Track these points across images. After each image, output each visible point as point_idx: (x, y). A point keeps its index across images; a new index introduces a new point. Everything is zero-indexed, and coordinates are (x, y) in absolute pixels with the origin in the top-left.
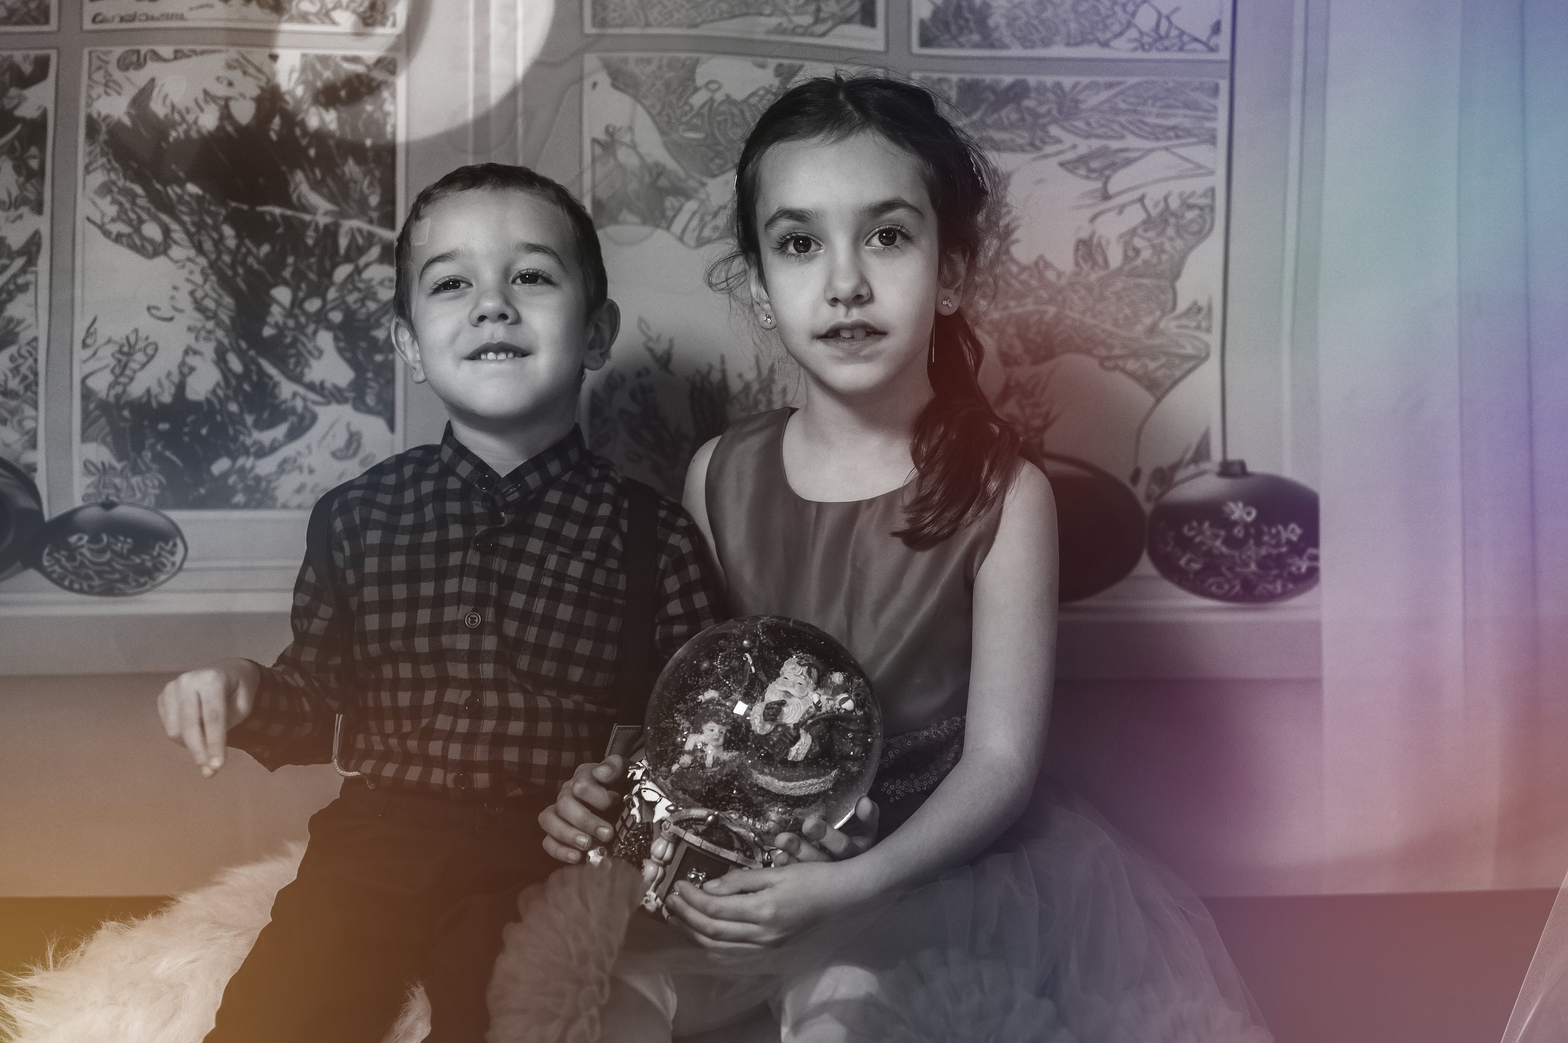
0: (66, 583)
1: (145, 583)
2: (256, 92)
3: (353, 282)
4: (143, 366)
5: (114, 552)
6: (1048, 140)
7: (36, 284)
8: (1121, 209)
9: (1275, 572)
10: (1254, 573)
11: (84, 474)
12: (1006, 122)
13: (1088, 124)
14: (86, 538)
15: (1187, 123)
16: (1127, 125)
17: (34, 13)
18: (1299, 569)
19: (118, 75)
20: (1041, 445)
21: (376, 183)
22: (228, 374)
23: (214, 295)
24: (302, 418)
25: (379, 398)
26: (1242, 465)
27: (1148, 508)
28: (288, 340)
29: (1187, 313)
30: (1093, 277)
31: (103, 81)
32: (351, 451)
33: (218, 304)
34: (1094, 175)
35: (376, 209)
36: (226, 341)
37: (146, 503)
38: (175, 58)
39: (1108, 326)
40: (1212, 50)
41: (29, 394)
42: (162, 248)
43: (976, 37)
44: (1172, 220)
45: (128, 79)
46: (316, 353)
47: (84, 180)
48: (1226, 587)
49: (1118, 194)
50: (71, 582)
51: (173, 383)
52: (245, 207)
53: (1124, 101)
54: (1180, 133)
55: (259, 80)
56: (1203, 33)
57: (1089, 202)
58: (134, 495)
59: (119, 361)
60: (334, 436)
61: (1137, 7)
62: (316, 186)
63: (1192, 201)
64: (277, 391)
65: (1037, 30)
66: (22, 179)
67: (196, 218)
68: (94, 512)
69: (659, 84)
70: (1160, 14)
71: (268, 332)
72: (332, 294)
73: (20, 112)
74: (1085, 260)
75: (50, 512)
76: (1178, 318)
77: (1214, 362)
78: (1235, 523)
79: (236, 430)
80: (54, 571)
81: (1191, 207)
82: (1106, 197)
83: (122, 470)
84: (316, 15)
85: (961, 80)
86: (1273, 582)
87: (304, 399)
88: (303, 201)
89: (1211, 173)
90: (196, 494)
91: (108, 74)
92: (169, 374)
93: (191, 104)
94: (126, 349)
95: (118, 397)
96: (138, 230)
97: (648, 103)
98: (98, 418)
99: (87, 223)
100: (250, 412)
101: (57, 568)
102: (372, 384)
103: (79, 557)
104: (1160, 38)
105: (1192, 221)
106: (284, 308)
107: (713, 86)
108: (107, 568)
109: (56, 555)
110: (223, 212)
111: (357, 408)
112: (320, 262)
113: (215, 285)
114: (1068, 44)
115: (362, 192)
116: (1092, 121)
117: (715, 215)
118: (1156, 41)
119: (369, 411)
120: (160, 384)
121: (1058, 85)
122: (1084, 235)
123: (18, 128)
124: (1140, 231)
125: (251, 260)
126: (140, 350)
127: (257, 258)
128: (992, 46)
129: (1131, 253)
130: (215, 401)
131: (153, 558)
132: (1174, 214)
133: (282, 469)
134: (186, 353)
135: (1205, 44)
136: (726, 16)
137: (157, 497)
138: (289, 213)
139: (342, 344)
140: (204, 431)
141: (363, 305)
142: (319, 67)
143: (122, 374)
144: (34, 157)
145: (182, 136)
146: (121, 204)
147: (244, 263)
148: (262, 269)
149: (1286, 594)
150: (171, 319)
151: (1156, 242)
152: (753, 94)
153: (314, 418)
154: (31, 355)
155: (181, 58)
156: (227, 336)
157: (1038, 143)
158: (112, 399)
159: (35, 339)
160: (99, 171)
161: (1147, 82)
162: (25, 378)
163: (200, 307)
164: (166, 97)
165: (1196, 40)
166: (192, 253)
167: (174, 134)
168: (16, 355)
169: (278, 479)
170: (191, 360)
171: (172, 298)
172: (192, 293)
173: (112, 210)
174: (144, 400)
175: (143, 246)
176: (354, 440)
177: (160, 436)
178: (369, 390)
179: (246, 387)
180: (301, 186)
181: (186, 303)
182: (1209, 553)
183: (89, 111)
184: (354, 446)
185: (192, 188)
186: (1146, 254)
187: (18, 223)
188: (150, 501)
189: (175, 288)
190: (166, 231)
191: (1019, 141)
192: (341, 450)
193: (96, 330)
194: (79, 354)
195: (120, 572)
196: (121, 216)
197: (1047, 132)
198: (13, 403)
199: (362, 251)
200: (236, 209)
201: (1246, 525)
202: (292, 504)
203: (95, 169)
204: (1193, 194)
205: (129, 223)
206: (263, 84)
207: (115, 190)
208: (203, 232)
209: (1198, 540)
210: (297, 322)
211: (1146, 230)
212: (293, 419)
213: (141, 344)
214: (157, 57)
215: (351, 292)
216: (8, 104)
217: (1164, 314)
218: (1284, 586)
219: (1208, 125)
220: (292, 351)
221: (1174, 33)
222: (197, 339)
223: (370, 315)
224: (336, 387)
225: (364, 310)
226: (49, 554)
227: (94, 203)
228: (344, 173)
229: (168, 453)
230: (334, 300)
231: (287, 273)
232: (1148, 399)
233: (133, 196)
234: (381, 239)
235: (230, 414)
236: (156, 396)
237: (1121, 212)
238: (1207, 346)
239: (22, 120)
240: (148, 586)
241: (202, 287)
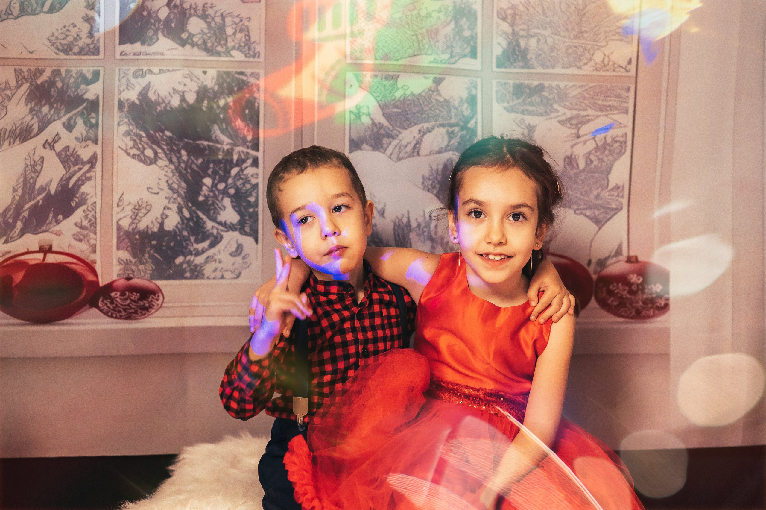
0: (110, 314)
1: (145, 314)
2: (196, 88)
3: (239, 176)
4: (145, 215)
5: (131, 300)
6: (552, 111)
7: (95, 178)
8: (585, 142)
9: (650, 306)
10: (641, 306)
11: (118, 265)
12: (534, 103)
13: (571, 104)
14: (119, 294)
15: (615, 104)
16: (590, 105)
17: (92, 50)
18: (661, 304)
19: (133, 80)
20: (548, 249)
21: (250, 130)
22: (184, 218)
23: (177, 182)
24: (216, 238)
25: (251, 229)
26: (636, 257)
27: (595, 277)
28: (210, 202)
29: (612, 189)
30: (572, 173)
31: (126, 83)
32: (238, 253)
33: (179, 186)
34: (573, 127)
35: (250, 142)
36: (182, 203)
37: (146, 277)
38: (160, 73)
39: (578, 195)
40: (627, 71)
41: (92, 228)
42: (154, 161)
43: (522, 64)
44: (608, 147)
45: (137, 82)
46: (223, 208)
47: (117, 129)
48: (629, 312)
49: (584, 136)
50: (112, 314)
51: (158, 222)
52: (191, 142)
53: (588, 94)
54: (612, 109)
55: (198, 83)
56: (624, 64)
57: (571, 139)
58: (140, 274)
59: (134, 213)
60: (231, 246)
61: (595, 51)
62: (223, 132)
63: (617, 139)
64: (205, 225)
65: (550, 61)
66: (88, 128)
67: (169, 147)
68: (122, 282)
69: (381, 87)
70: (605, 55)
71: (201, 198)
72: (230, 181)
73: (85, 97)
74: (569, 166)
75: (102, 282)
76: (609, 191)
77: (624, 211)
78: (633, 284)
79: (186, 244)
80: (104, 309)
81: (616, 142)
82: (579, 137)
83: (135, 262)
84: (224, 52)
85: (515, 83)
86: (649, 310)
87: (217, 229)
88: (217, 138)
89: (626, 126)
90: (168, 273)
91: (128, 80)
92: (157, 219)
93: (168, 95)
94: (137, 207)
95: (133, 229)
96: (143, 153)
97: (375, 95)
98: (124, 239)
99: (119, 149)
100: (193, 236)
101: (106, 308)
102: (247, 222)
103: (115, 303)
104: (605, 66)
105: (617, 148)
106: (208, 187)
107: (405, 88)
108: (128, 307)
109: (105, 301)
110: (182, 144)
111: (241, 233)
112: (225, 167)
113: (178, 178)
114: (563, 68)
115: (244, 134)
116: (573, 102)
117: (406, 146)
118: (602, 67)
119: (247, 234)
120: (152, 223)
121: (558, 86)
122: (568, 153)
123: (85, 104)
124: (593, 152)
125: (194, 166)
126: (144, 208)
127: (196, 165)
128: (529, 68)
129: (589, 162)
130: (177, 230)
131: (149, 302)
132: (609, 145)
133: (207, 261)
134: (164, 209)
135: (624, 69)
136: (411, 55)
137: (151, 275)
138: (211, 144)
139: (234, 204)
140: (172, 244)
141: (244, 186)
142: (225, 77)
143: (135, 219)
144: (94, 118)
145: (163, 109)
146: (135, 141)
147: (190, 168)
148: (199, 170)
149: (654, 316)
150: (158, 193)
151: (600, 157)
152: (423, 91)
153: (222, 238)
154: (93, 210)
155: (162, 73)
156: (183, 201)
157: (548, 112)
158: (131, 230)
159: (95, 202)
160: (125, 125)
161: (598, 85)
162: (90, 220)
163: (170, 188)
164: (156, 91)
165: (621, 67)
166: (167, 163)
167: (159, 108)
168: (86, 210)
169: (205, 266)
170: (167, 212)
171: (158, 184)
172: (167, 181)
173: (131, 143)
174: (145, 230)
175: (145, 160)
176: (239, 248)
177: (152, 247)
178: (246, 225)
179: (191, 224)
180: (216, 131)
181: (164, 186)
182: (621, 297)
183: (119, 97)
184: (240, 250)
185: (168, 133)
186: (596, 163)
187: (86, 148)
188: (148, 276)
189: (160, 179)
190: (156, 153)
191: (540, 111)
192: (233, 252)
193: (123, 199)
194: (116, 209)
195: (134, 309)
196: (135, 146)
197: (552, 107)
198: (85, 232)
199: (244, 161)
200: (187, 142)
201: (638, 285)
202: (212, 276)
203: (123, 124)
204: (617, 136)
205: (139, 149)
206: (200, 85)
207: (132, 134)
208: (172, 153)
209: (616, 291)
210: (215, 194)
211: (596, 152)
212: (212, 238)
213: (144, 205)
214: (150, 72)
215: (238, 180)
216: (80, 92)
217: (603, 190)
218: (654, 312)
219: (625, 105)
220: (212, 207)
221: (611, 63)
222: (169, 202)
223: (247, 190)
224: (231, 223)
225: (244, 188)
226: (102, 301)
227: (123, 140)
228: (236, 126)
229: (156, 255)
230: (231, 184)
231: (210, 172)
232: (595, 228)
233: (141, 137)
234: (252, 155)
235: (184, 237)
236: (151, 229)
237: (585, 144)
238: (621, 204)
239: (87, 100)
240: (146, 315)
241: (171, 178)
